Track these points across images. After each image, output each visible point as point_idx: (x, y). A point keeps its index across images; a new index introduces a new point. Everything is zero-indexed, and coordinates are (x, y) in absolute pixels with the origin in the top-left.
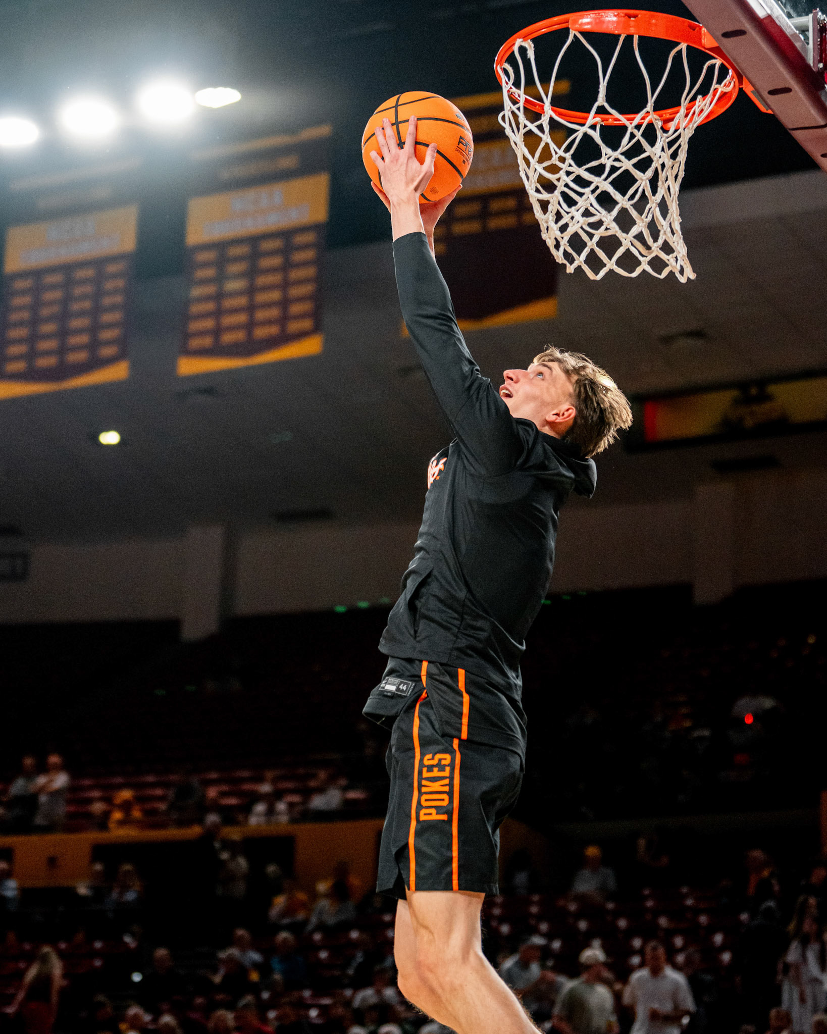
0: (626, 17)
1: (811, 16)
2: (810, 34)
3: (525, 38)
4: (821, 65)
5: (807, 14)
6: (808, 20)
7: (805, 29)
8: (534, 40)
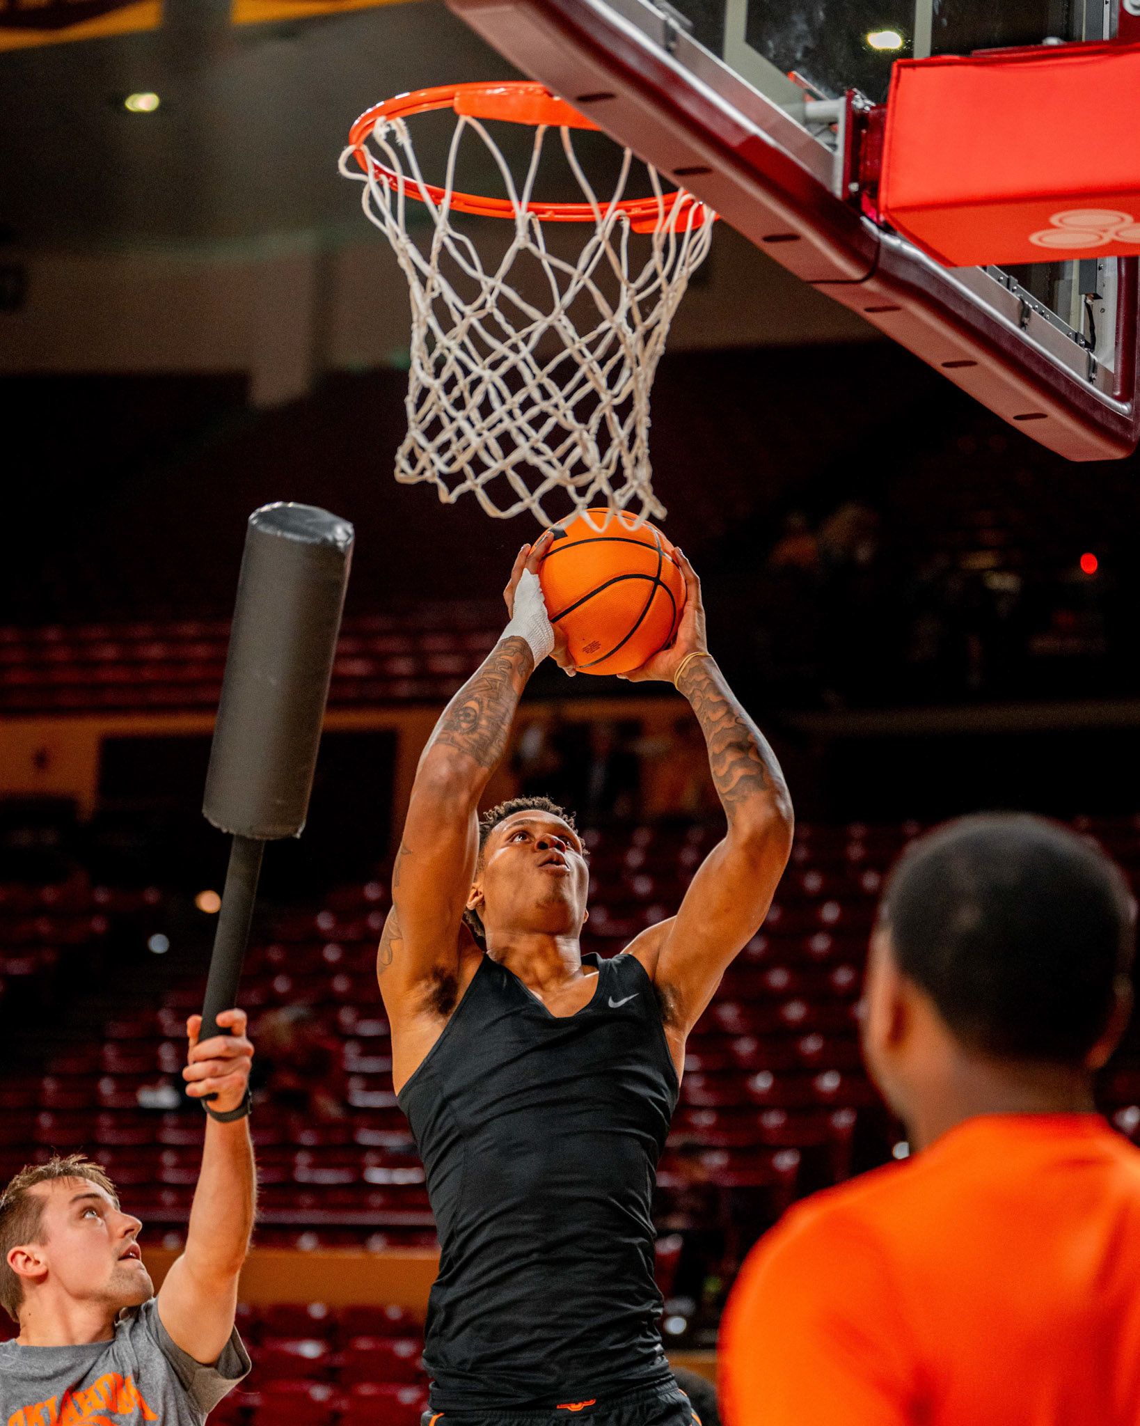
0: (546, 96)
1: (843, 100)
2: (841, 128)
3: (390, 116)
4: (854, 187)
5: (837, 98)
6: (834, 107)
7: (833, 120)
8: (405, 119)
